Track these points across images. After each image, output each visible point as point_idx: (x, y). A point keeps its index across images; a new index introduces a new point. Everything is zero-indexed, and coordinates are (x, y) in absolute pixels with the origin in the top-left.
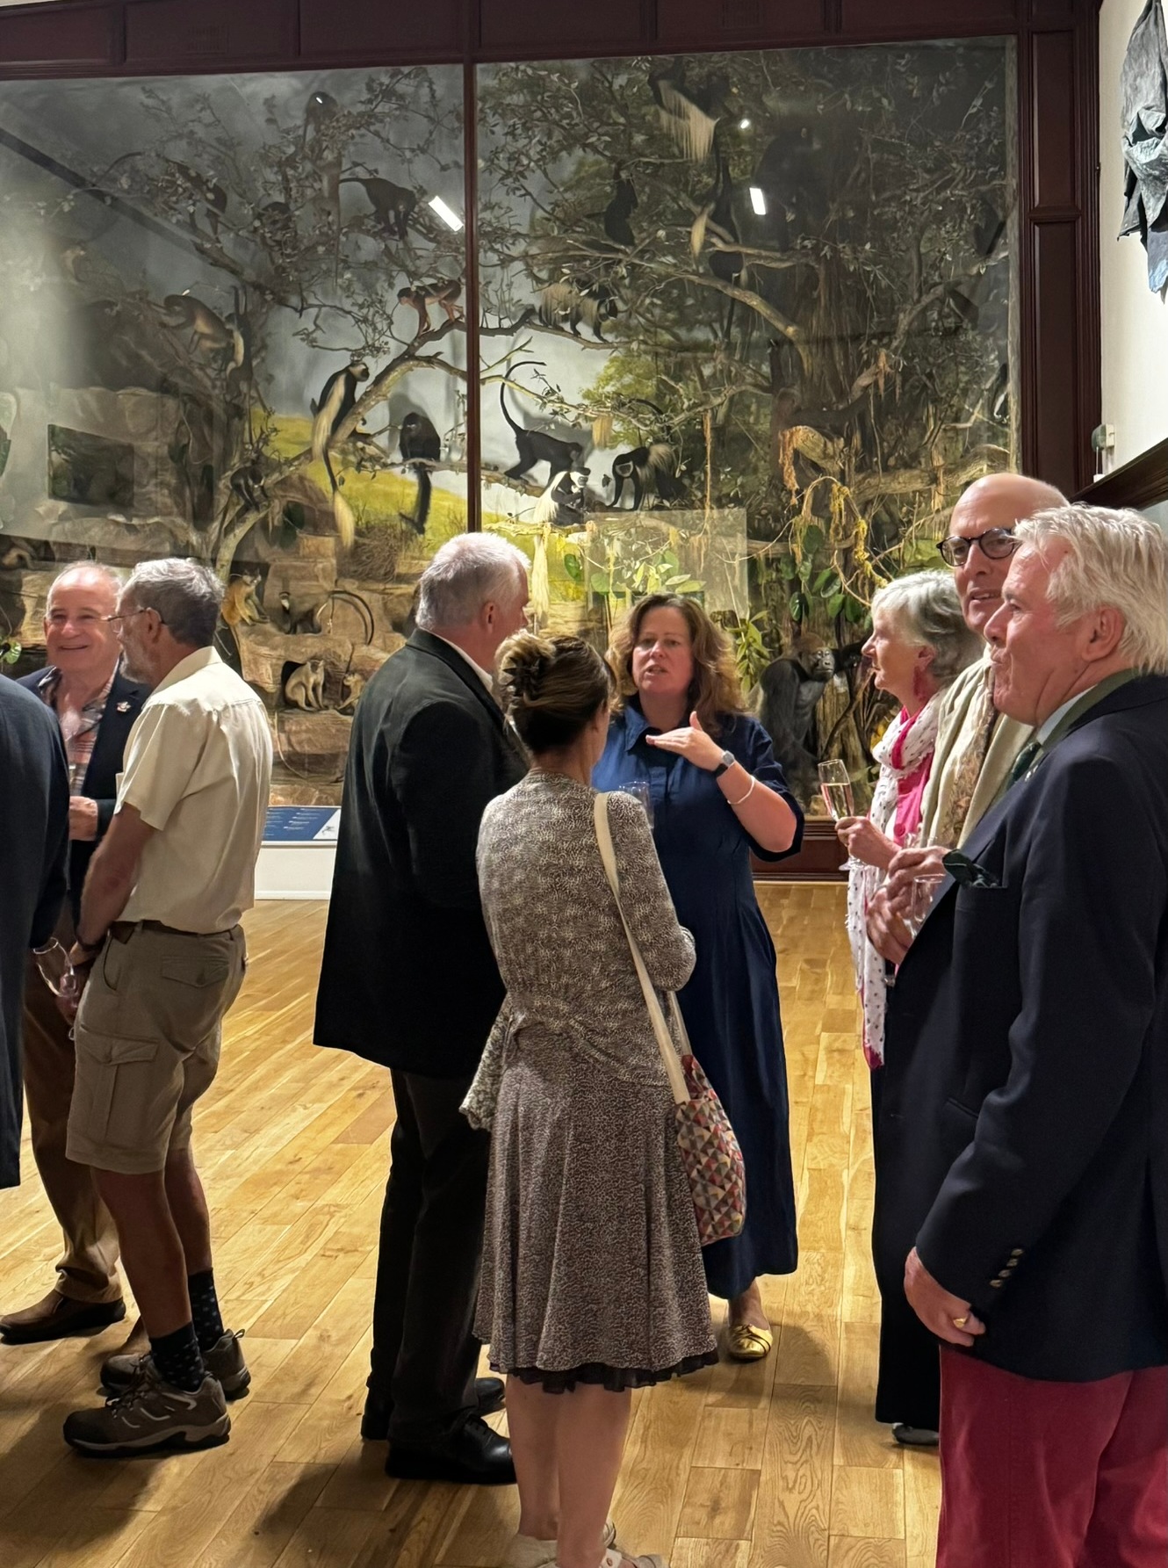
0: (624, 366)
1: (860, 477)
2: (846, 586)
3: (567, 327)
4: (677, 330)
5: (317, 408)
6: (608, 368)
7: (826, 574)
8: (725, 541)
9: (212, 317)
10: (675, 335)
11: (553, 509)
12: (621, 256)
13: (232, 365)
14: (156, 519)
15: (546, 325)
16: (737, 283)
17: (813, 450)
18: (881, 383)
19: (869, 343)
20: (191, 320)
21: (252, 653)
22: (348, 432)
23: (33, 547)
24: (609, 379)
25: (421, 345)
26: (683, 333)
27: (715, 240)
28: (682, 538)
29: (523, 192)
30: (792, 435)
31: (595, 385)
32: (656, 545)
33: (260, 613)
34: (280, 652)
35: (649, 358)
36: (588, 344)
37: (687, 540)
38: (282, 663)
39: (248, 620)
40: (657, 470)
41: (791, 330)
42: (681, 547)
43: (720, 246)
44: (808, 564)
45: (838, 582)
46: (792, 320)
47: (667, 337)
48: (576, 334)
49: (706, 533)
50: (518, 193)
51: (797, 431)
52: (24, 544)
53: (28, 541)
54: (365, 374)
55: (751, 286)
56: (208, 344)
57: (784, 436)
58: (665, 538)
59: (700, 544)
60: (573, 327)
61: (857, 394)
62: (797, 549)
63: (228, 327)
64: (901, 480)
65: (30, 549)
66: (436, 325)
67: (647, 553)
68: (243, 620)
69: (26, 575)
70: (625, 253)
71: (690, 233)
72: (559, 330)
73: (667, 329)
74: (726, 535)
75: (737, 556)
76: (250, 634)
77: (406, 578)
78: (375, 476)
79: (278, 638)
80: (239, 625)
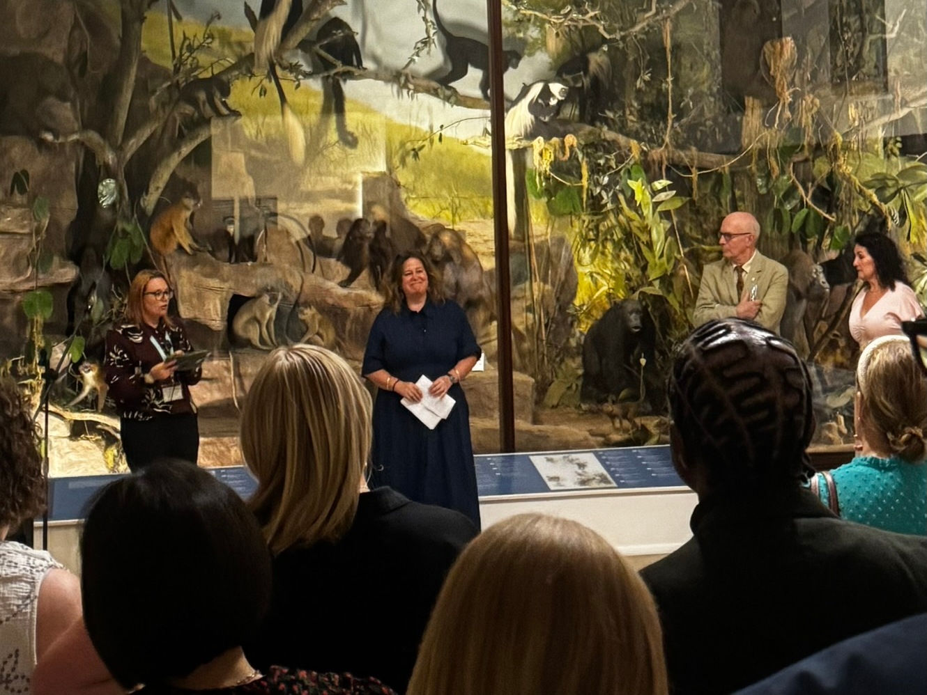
2: (807, 200)
5: (254, 14)
8: (682, 155)
21: (192, 285)
28: (644, 152)
32: (619, 159)
33: (195, 240)
34: (228, 284)
37: (648, 154)
38: (229, 297)
39: (188, 249)
42: (642, 160)
45: (797, 196)
49: (666, 145)
58: (626, 152)
59: (661, 157)
68: (180, 247)
74: (683, 148)
75: (693, 170)
76: (194, 266)
77: (310, 197)
78: (298, 86)
79: (227, 268)
80: (176, 255)
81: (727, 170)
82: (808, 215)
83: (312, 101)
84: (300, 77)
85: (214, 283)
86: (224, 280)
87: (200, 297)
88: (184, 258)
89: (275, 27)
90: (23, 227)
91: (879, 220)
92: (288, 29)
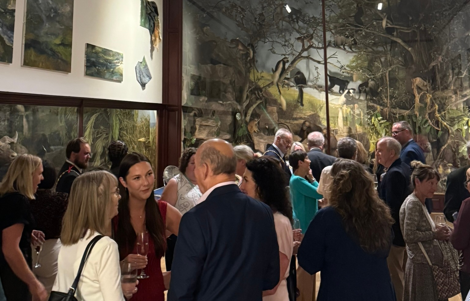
0: (358, 58)
1: (433, 92)
2: (431, 124)
3: (342, 47)
4: (373, 48)
5: (275, 71)
6: (353, 58)
7: (424, 120)
8: (394, 110)
9: (243, 45)
10: (373, 49)
11: (345, 100)
12: (361, 29)
13: (249, 58)
14: (229, 102)
15: (335, 46)
16: (393, 35)
17: (421, 84)
18: (439, 65)
19: (434, 53)
20: (237, 46)
21: (258, 141)
22: (284, 78)
23: (198, 110)
24: (353, 62)
25: (303, 53)
26: (375, 48)
27: (388, 24)
28: (381, 109)
29: (331, 10)
30: (416, 80)
31: (350, 63)
32: (374, 111)
33: (259, 129)
34: (266, 141)
35: (365, 56)
36: (348, 52)
37: (382, 110)
38: (267, 144)
39: (256, 132)
40: (371, 88)
41: (410, 49)
42: (381, 112)
43: (389, 26)
44: (421, 117)
45: (428, 122)
46: (410, 46)
47: (370, 50)
48: (345, 49)
49: (388, 107)
50: (329, 10)
51: (417, 79)
52: (196, 109)
53: (197, 108)
54: (288, 61)
55: (397, 37)
56: (241, 52)
57: (413, 80)
58: (376, 109)
59: (387, 111)
60: (344, 47)
61: (431, 67)
62: (417, 113)
63: (248, 48)
64: (445, 93)
65: (198, 111)
66: (306, 47)
67: (371, 113)
68: (255, 131)
69: (197, 119)
70: (362, 28)
71: (382, 23)
72: (339, 48)
73: (370, 48)
74: (394, 108)
75: (397, 114)
76: (257, 136)
77: (296, 119)
78: (288, 89)
79: (266, 137)
80: (254, 133)
81: (406, 115)
82: (431, 128)
83: (296, 93)
84: (289, 87)
85: (262, 140)
86: (265, 140)
87: (259, 144)
88: (256, 134)
89: (277, 74)
90: (213, 124)
91: (447, 130)
92: (281, 75)
